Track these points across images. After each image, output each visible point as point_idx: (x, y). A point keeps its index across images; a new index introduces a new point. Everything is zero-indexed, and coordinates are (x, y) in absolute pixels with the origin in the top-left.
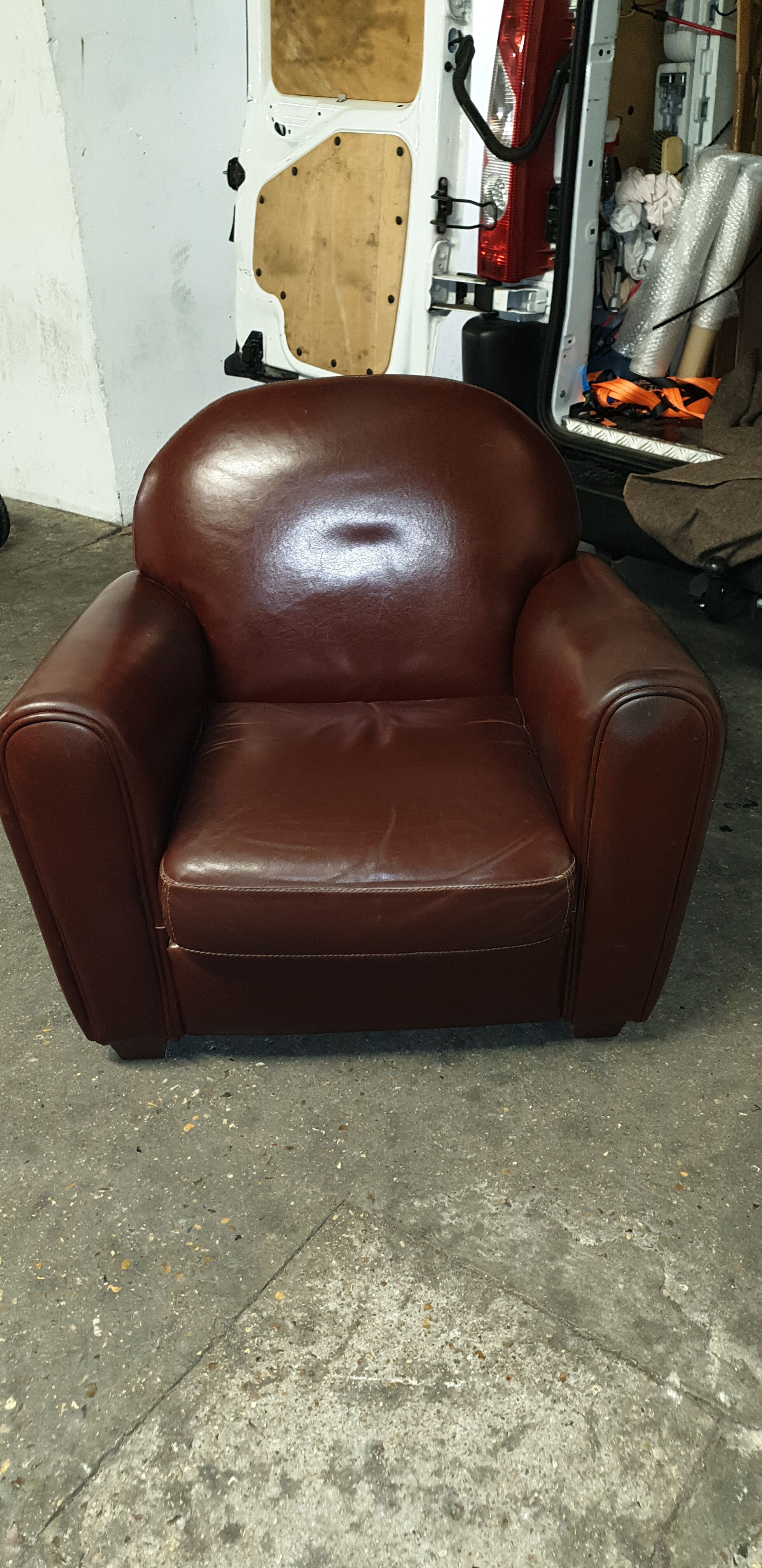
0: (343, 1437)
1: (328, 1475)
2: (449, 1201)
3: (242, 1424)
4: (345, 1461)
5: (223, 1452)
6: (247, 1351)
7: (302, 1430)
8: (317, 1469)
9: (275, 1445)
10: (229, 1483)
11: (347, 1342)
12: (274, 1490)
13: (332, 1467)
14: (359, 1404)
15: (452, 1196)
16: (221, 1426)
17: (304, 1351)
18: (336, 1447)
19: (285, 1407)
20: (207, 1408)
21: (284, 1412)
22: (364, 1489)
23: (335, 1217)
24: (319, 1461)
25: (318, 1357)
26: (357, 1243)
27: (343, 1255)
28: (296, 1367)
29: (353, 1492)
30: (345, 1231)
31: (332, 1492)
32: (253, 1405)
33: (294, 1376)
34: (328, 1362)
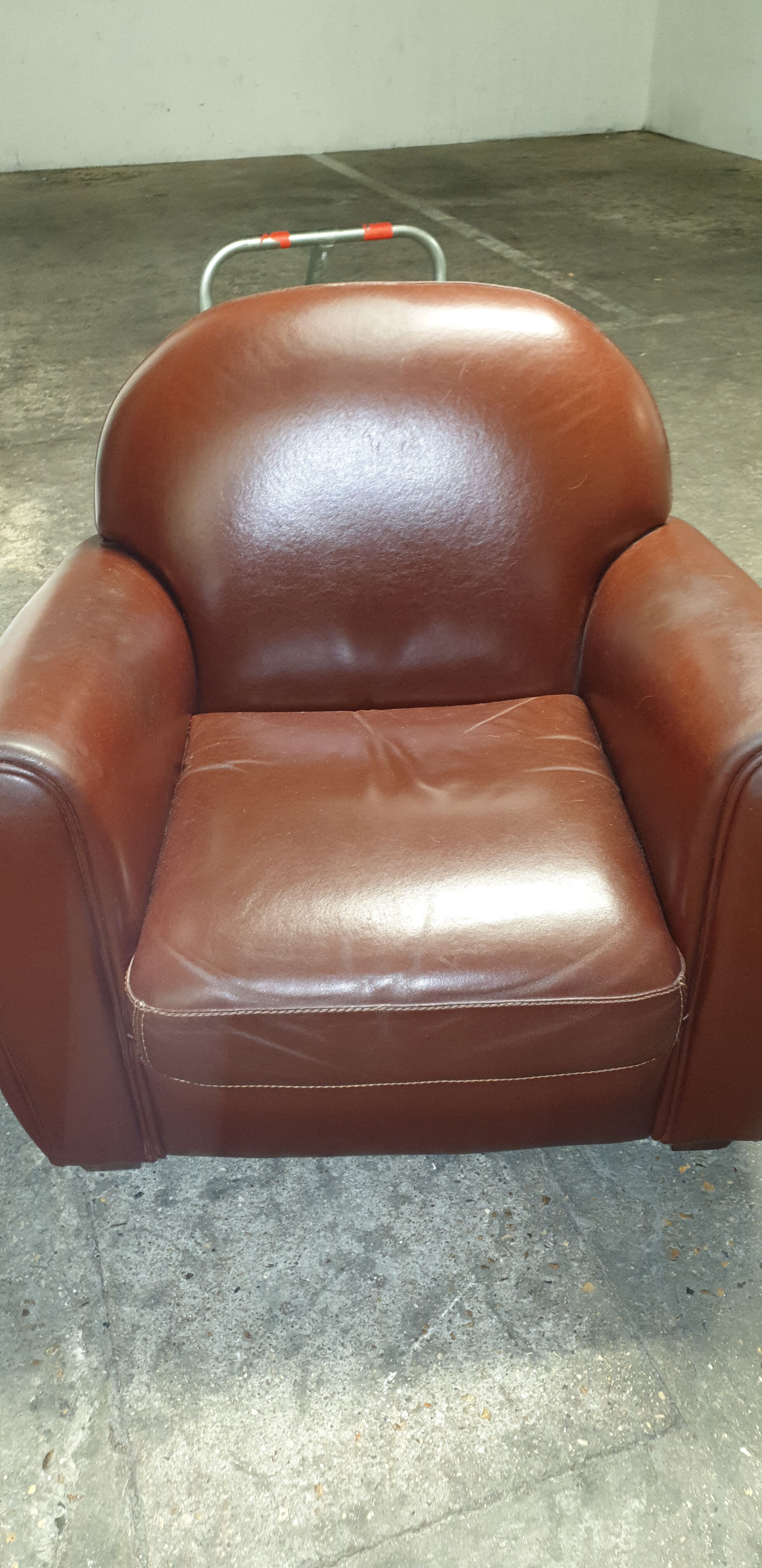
0: (409, 1259)
1: (386, 1231)
2: (617, 1546)
3: (476, 1195)
4: (389, 1249)
5: (462, 1172)
6: (544, 1232)
7: (438, 1232)
8: (398, 1225)
9: (440, 1208)
10: (433, 1164)
11: (497, 1314)
12: (403, 1189)
13: (392, 1237)
14: (429, 1288)
15: (625, 1557)
16: (485, 1180)
17: (513, 1275)
18: (404, 1250)
19: (468, 1232)
20: (508, 1178)
21: (464, 1229)
22: (357, 1249)
23: (662, 1395)
24: (402, 1230)
25: (498, 1283)
26: (613, 1396)
27: (604, 1373)
28: (501, 1260)
29: (359, 1240)
30: (636, 1392)
31: (372, 1225)
32: (488, 1211)
33: (493, 1254)
34: (488, 1287)
